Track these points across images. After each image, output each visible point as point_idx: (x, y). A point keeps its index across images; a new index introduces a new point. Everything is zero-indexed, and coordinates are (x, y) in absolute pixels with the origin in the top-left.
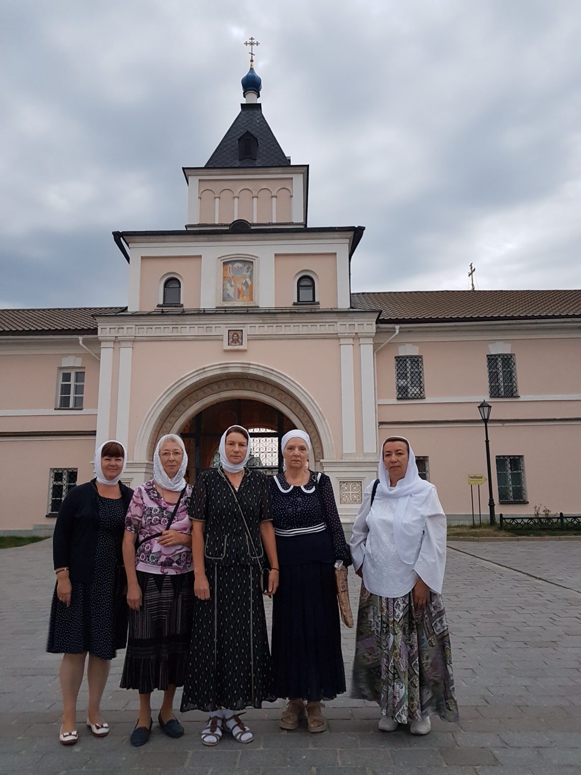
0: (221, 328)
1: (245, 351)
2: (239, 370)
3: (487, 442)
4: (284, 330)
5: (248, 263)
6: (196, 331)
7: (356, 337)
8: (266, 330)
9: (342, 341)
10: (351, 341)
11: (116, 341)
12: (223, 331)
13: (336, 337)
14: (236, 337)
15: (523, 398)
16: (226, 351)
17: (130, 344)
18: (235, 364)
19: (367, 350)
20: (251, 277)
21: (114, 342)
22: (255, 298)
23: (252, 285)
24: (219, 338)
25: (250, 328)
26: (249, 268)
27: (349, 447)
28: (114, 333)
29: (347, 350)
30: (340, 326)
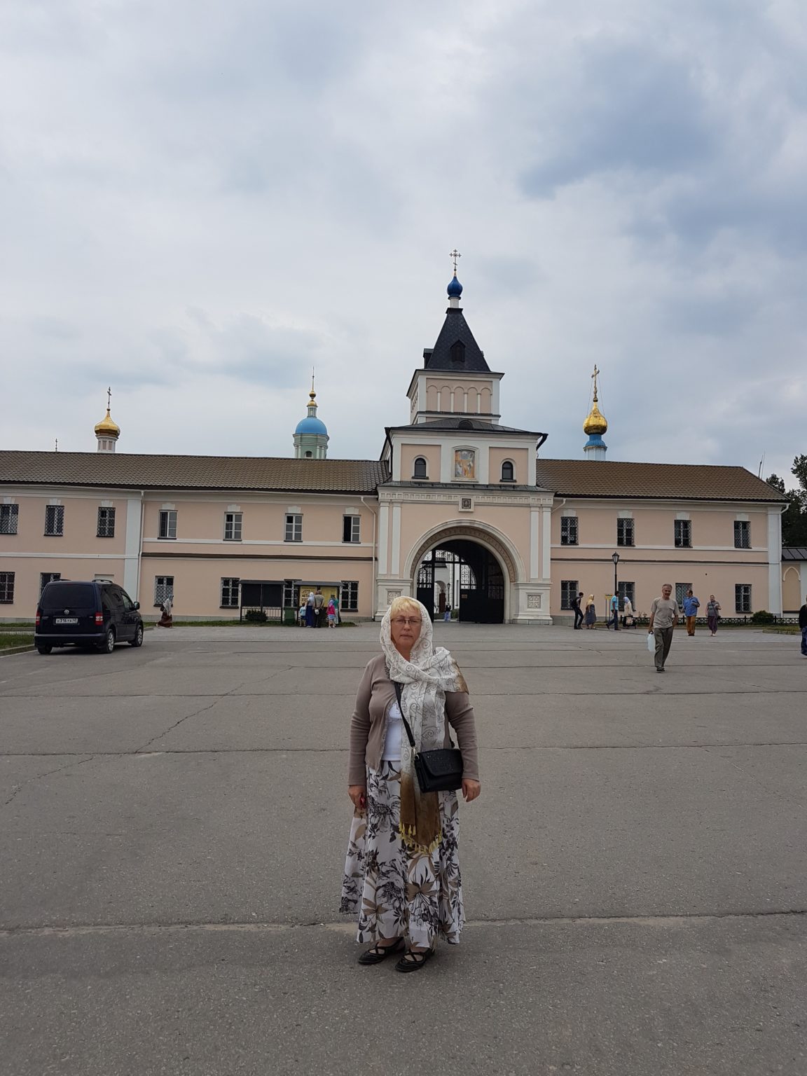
0: (458, 497)
1: (472, 512)
2: (468, 524)
3: (616, 575)
4: (497, 500)
5: (471, 452)
6: (442, 498)
7: (541, 507)
8: (486, 500)
9: (532, 509)
10: (538, 509)
11: (391, 502)
12: (459, 499)
13: (529, 506)
14: (466, 503)
15: (637, 547)
16: (460, 512)
17: (399, 505)
18: (466, 520)
19: (547, 515)
20: (473, 461)
21: (389, 503)
22: (476, 476)
23: (474, 467)
24: (456, 504)
25: (476, 498)
26: (471, 455)
27: (534, 575)
28: (389, 498)
29: (535, 515)
30: (532, 500)
